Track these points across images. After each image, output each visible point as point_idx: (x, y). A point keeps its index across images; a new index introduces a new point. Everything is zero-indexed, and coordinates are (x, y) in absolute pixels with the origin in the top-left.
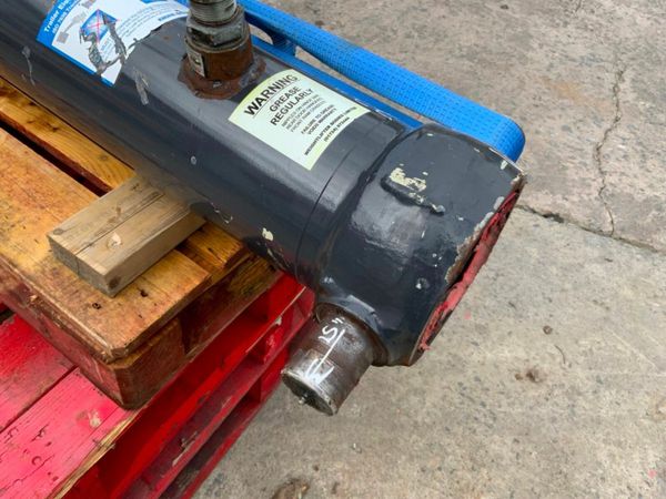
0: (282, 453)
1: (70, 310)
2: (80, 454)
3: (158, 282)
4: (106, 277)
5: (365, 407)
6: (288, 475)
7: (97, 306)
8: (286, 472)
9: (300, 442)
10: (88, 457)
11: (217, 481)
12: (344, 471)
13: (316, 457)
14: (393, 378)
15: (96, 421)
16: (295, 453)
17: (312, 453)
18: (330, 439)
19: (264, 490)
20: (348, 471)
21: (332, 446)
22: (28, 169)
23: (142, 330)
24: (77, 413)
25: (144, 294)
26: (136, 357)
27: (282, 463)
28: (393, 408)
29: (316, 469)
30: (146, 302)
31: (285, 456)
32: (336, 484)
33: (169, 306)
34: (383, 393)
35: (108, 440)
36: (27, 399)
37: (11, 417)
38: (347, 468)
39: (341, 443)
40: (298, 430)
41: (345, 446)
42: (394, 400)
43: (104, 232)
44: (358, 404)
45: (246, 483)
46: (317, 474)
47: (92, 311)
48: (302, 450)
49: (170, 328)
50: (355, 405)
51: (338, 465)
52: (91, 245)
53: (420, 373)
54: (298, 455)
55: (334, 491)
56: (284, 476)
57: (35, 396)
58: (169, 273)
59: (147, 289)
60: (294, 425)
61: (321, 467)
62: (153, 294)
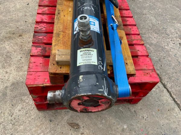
0: (81, 118)
1: (51, 62)
2: (40, 83)
3: (64, 68)
4: (56, 61)
5: (103, 127)
6: (78, 123)
7: (54, 64)
8: (78, 122)
9: (85, 120)
10: (40, 84)
11: (68, 111)
12: (87, 133)
13: (85, 125)
14: (114, 129)
15: (46, 81)
16: (83, 121)
17: (85, 124)
18: (91, 125)
19: (72, 121)
20: (88, 134)
21: (90, 127)
22: (69, 38)
23: (55, 72)
24: (45, 78)
25: (61, 68)
26: (53, 76)
27: (79, 120)
28: (108, 134)
29: (83, 127)
30: (60, 69)
31: (81, 119)
32: (83, 133)
33: (62, 72)
34: (109, 129)
35: (45, 85)
36: (42, 70)
37: (39, 71)
38: (88, 133)
39: (92, 128)
40: (88, 118)
41: (92, 129)
42: (110, 132)
43: (63, 55)
44: (102, 126)
45: (71, 116)
46: (82, 128)
47: (53, 64)
48: (84, 122)
49: (61, 76)
50: (101, 125)
51: (87, 131)
52: (59, 55)
53: (121, 134)
54: (83, 122)
55: (82, 134)
56: (77, 122)
57: (44, 71)
58: (67, 68)
59: (62, 68)
60: (88, 116)
61: (84, 128)
62: (62, 69)
